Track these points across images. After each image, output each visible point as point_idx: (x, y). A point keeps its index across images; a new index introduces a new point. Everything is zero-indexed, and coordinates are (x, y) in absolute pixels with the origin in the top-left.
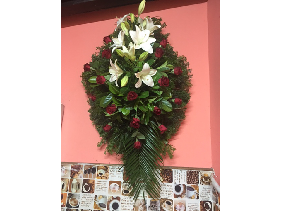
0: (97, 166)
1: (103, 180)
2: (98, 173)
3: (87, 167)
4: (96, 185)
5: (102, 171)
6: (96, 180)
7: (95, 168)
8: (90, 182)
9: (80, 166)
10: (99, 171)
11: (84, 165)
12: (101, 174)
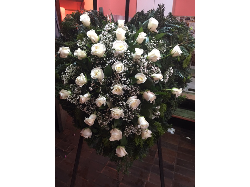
0: (191, 17)
1: (193, 23)
2: (191, 20)
3: (186, 18)
4: (190, 25)
5: (193, 19)
6: (190, 23)
7: (190, 18)
8: (188, 23)
9: (184, 17)
10: (192, 19)
11: (185, 17)
12: (192, 20)
